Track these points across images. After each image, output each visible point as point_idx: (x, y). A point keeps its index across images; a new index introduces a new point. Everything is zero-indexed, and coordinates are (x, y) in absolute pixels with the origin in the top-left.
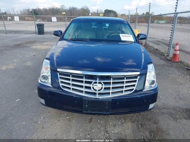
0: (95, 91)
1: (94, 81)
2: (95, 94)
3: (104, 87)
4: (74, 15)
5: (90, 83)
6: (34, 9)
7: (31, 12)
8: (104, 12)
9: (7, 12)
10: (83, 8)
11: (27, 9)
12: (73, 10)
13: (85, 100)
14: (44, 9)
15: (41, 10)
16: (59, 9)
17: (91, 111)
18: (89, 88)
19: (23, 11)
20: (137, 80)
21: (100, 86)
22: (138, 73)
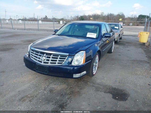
0: (41, 61)
1: (42, 55)
2: (41, 62)
3: (46, 59)
4: (110, 20)
5: (41, 56)
6: (82, 16)
7: (79, 18)
8: (138, 17)
9: (64, 18)
10: (119, 14)
11: (77, 16)
12: (111, 16)
13: (37, 65)
14: (89, 15)
15: (87, 17)
16: (99, 15)
17: (39, 71)
18: (39, 58)
19: (74, 17)
20: (66, 58)
21: (44, 58)
22: (68, 54)
